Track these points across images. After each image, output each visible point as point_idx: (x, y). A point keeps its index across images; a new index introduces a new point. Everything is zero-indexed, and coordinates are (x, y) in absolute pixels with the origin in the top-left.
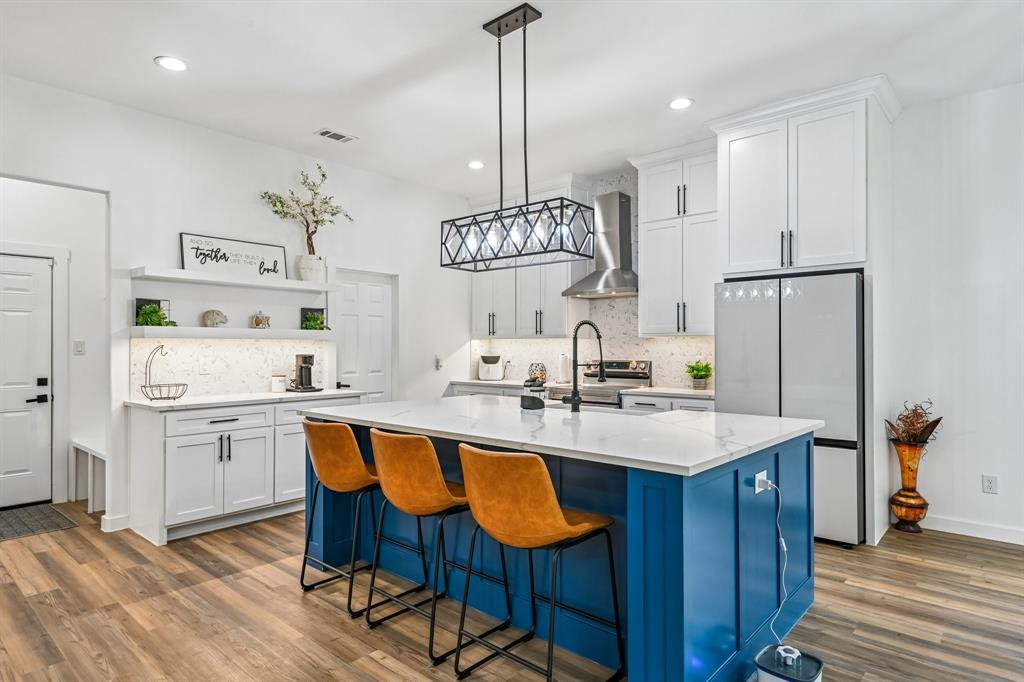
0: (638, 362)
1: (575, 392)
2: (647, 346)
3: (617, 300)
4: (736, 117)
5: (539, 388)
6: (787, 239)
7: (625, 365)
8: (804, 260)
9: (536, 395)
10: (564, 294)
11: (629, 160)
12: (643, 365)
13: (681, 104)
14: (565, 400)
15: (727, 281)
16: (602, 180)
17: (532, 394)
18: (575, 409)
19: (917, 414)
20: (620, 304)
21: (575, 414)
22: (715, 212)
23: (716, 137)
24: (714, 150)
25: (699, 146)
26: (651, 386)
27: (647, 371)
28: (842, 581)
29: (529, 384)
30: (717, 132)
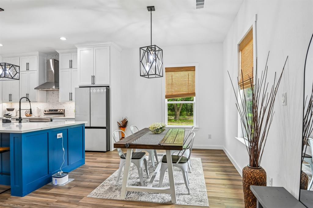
0: (60, 110)
1: (20, 117)
2: (64, 105)
3: (55, 91)
4: (83, 44)
5: (9, 117)
6: (93, 77)
7: (57, 110)
8: (97, 83)
9: (8, 119)
10: (35, 89)
11: (56, 50)
12: (62, 110)
13: (63, 39)
14: (17, 120)
15: (80, 87)
16: (50, 55)
17: (6, 119)
18: (20, 122)
19: (125, 120)
20: (55, 92)
21: (20, 123)
22: (77, 68)
23: (77, 48)
24: (77, 52)
25: (73, 50)
26: (64, 116)
27: (63, 112)
28: (96, 159)
29: (5, 115)
30: (77, 47)
